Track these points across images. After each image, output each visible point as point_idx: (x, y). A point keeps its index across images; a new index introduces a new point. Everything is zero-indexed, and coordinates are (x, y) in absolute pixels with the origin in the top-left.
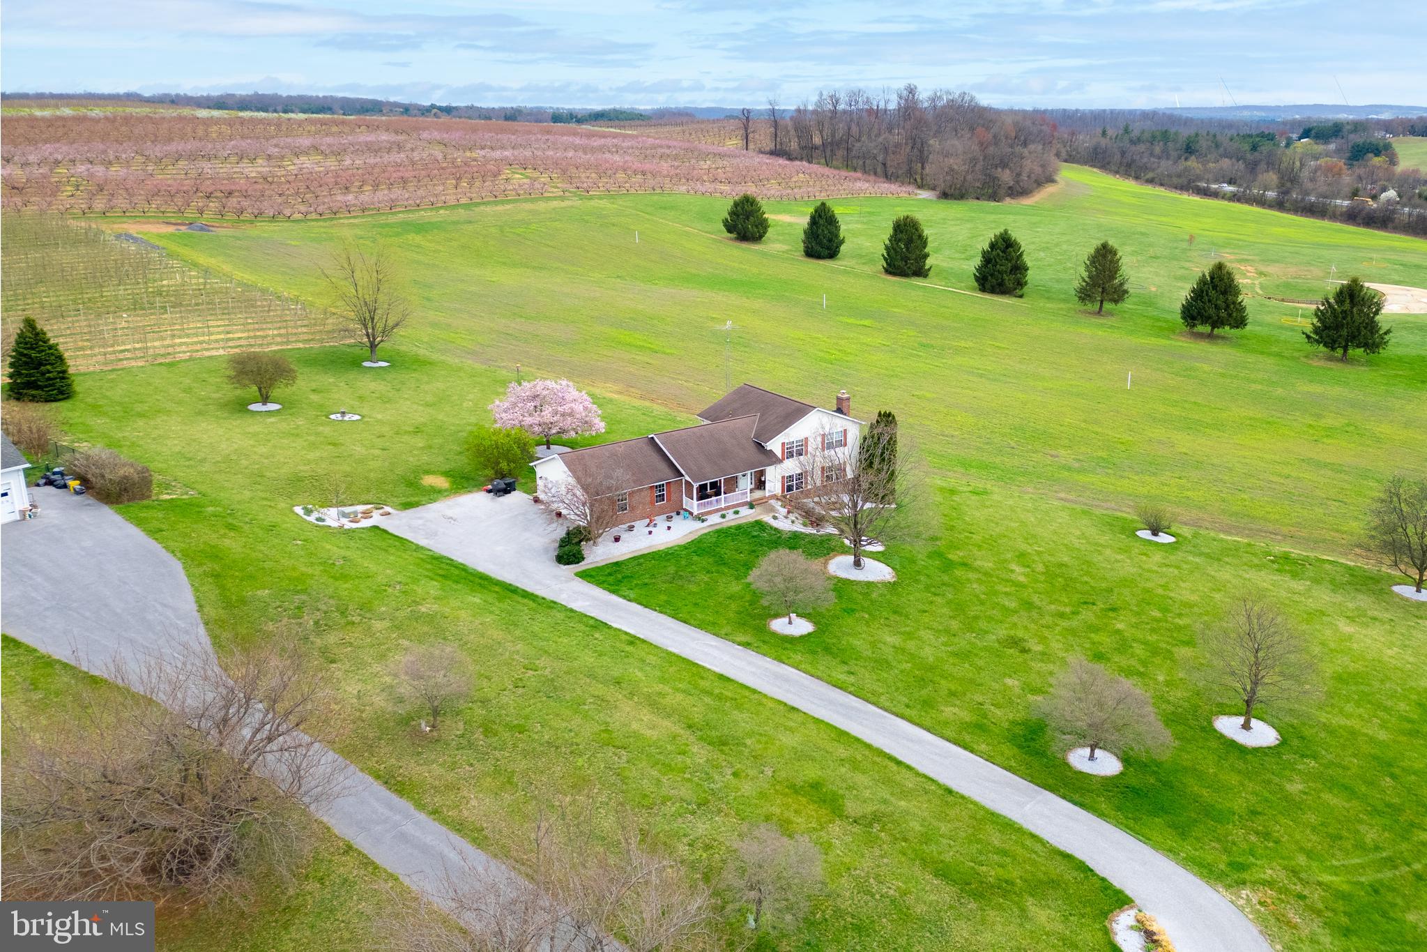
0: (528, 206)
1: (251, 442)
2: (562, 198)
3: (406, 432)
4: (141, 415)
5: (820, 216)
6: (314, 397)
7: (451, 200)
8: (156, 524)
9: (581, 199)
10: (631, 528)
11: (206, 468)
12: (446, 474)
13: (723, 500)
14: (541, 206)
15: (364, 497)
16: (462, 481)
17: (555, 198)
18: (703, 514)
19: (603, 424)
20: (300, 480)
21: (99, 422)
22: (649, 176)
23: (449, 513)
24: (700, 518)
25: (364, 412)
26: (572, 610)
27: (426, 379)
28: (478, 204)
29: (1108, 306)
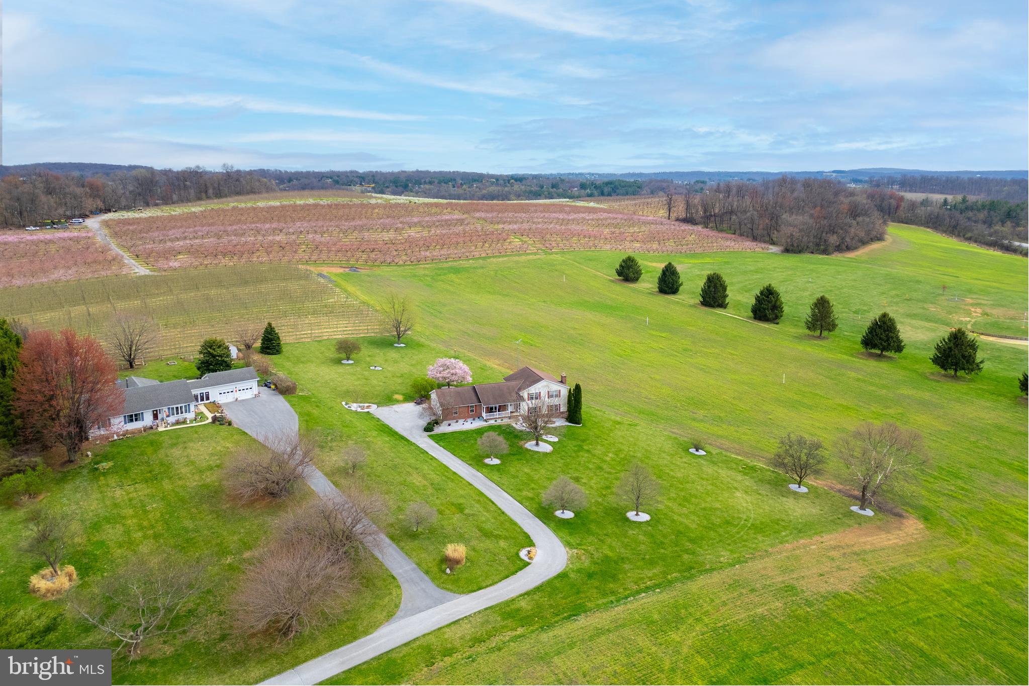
0: (516, 258)
1: (337, 376)
2: (535, 254)
3: (397, 376)
4: (302, 362)
5: (667, 270)
6: (368, 359)
7: (477, 254)
8: (294, 403)
9: (546, 254)
10: (457, 422)
11: (318, 384)
12: (403, 395)
13: (497, 414)
14: (523, 258)
15: (369, 401)
16: (408, 398)
17: (531, 254)
18: (488, 419)
19: (471, 379)
20: (348, 392)
21: (288, 364)
22: (592, 239)
23: (397, 410)
24: (486, 421)
25: (385, 366)
26: (419, 447)
27: (417, 353)
28: (491, 257)
29: (825, 333)
